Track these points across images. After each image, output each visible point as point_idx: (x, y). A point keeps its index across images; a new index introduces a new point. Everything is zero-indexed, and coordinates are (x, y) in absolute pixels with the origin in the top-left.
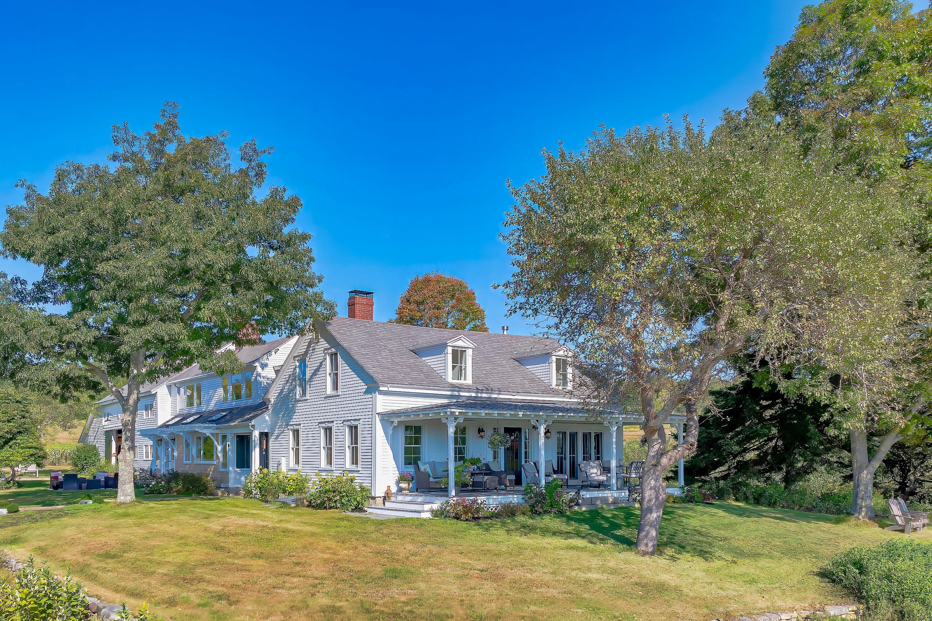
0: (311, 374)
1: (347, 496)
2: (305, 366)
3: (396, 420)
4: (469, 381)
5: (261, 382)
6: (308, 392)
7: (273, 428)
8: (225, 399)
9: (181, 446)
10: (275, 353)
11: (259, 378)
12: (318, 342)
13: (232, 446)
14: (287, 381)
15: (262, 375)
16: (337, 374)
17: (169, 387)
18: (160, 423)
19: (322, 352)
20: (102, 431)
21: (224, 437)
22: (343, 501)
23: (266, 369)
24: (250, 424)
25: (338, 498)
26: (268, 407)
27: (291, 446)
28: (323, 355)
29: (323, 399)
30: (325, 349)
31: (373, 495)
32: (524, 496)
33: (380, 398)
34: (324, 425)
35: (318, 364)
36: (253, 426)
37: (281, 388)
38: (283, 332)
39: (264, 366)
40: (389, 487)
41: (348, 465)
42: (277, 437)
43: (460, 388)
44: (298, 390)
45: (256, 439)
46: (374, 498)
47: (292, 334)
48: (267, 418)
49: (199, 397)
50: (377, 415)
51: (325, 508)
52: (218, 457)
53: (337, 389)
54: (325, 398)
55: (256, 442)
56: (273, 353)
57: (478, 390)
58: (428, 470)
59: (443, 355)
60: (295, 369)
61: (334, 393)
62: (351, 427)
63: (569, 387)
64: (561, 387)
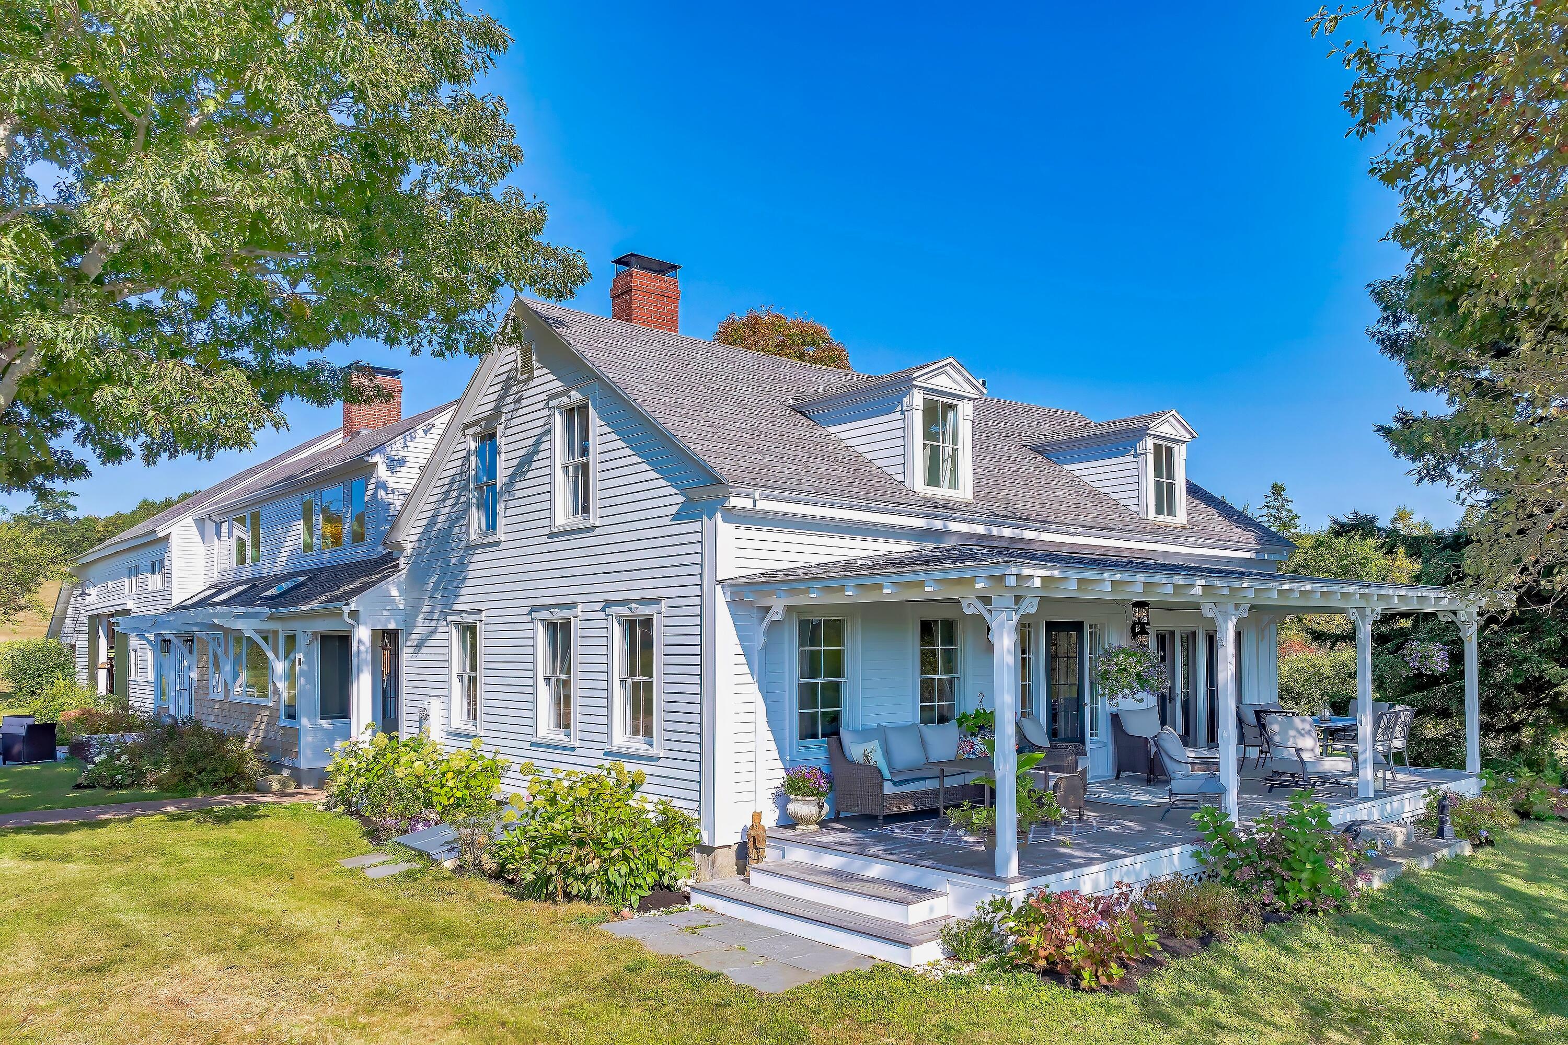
0: (510, 471)
1: (626, 858)
2: (495, 452)
3: (779, 604)
4: (965, 491)
5: (388, 503)
6: (501, 521)
7: (410, 617)
8: (308, 547)
9: (204, 658)
10: (425, 432)
11: (381, 493)
12: (531, 378)
13: (308, 662)
14: (447, 493)
15: (391, 485)
16: (585, 467)
17: (200, 522)
18: (176, 601)
19: (541, 405)
20: (84, 617)
21: (291, 639)
22: (613, 875)
23: (403, 472)
24: (346, 609)
25: (596, 864)
26: (397, 566)
27: (456, 668)
28: (546, 412)
29: (545, 539)
30: (551, 398)
31: (706, 841)
32: (1195, 848)
33: (727, 532)
34: (545, 615)
35: (531, 441)
36: (354, 614)
37: (430, 514)
38: (425, 342)
39: (395, 464)
40: (757, 816)
41: (621, 737)
42: (420, 645)
43: (946, 509)
44: (476, 520)
45: (362, 648)
46: (708, 850)
47: (449, 348)
48: (395, 593)
49: (256, 545)
50: (719, 587)
51: (551, 897)
52: (276, 691)
53: (586, 510)
54: (551, 535)
55: (363, 656)
56: (420, 433)
57: (994, 519)
58: (878, 759)
59: (898, 415)
60: (466, 458)
61: (578, 521)
62: (631, 624)
63: (1181, 517)
64: (1165, 518)
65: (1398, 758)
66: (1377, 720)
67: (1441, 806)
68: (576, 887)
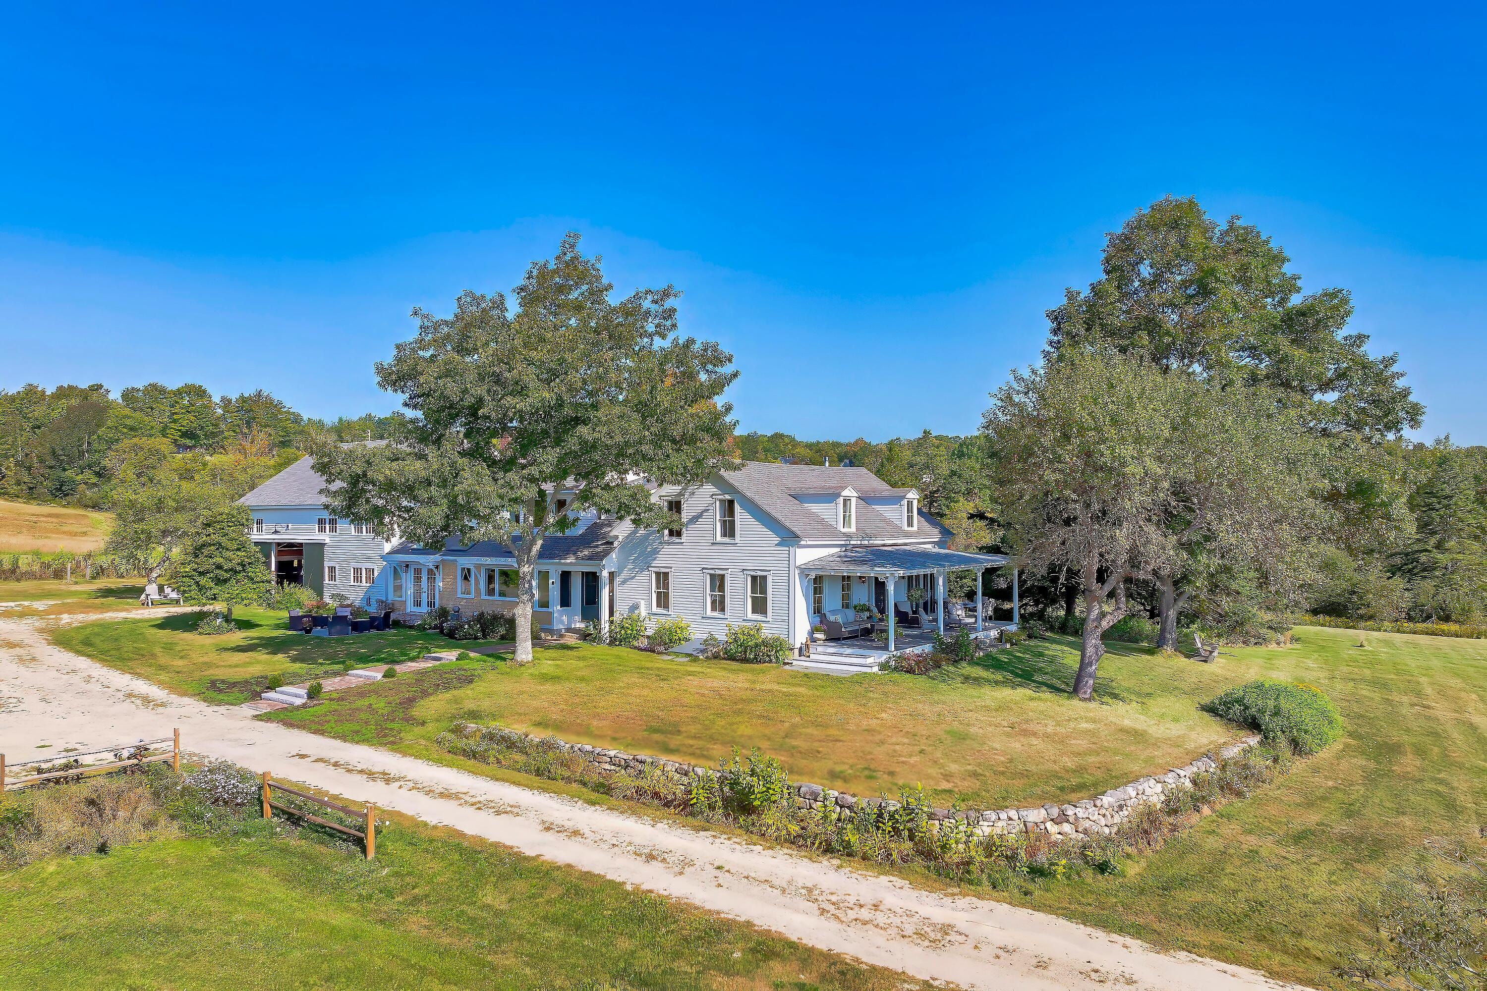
0: (689, 518)
3: (808, 573)
4: (853, 529)
7: (621, 568)
9: (451, 577)
13: (557, 583)
16: (732, 522)
21: (542, 572)
24: (601, 564)
27: (653, 588)
28: (710, 499)
29: (709, 544)
30: (713, 495)
32: (933, 644)
33: (799, 552)
34: (710, 572)
35: (701, 509)
36: (604, 566)
40: (805, 639)
41: (750, 614)
42: (631, 578)
43: (849, 536)
45: (605, 579)
46: (792, 649)
50: (796, 569)
53: (733, 537)
54: (713, 543)
55: (605, 582)
57: (858, 538)
58: (838, 620)
59: (837, 505)
61: (728, 540)
62: (755, 578)
63: (915, 528)
64: (910, 529)
65: (990, 618)
66: (983, 604)
67: (1002, 633)
68: (767, 659)
